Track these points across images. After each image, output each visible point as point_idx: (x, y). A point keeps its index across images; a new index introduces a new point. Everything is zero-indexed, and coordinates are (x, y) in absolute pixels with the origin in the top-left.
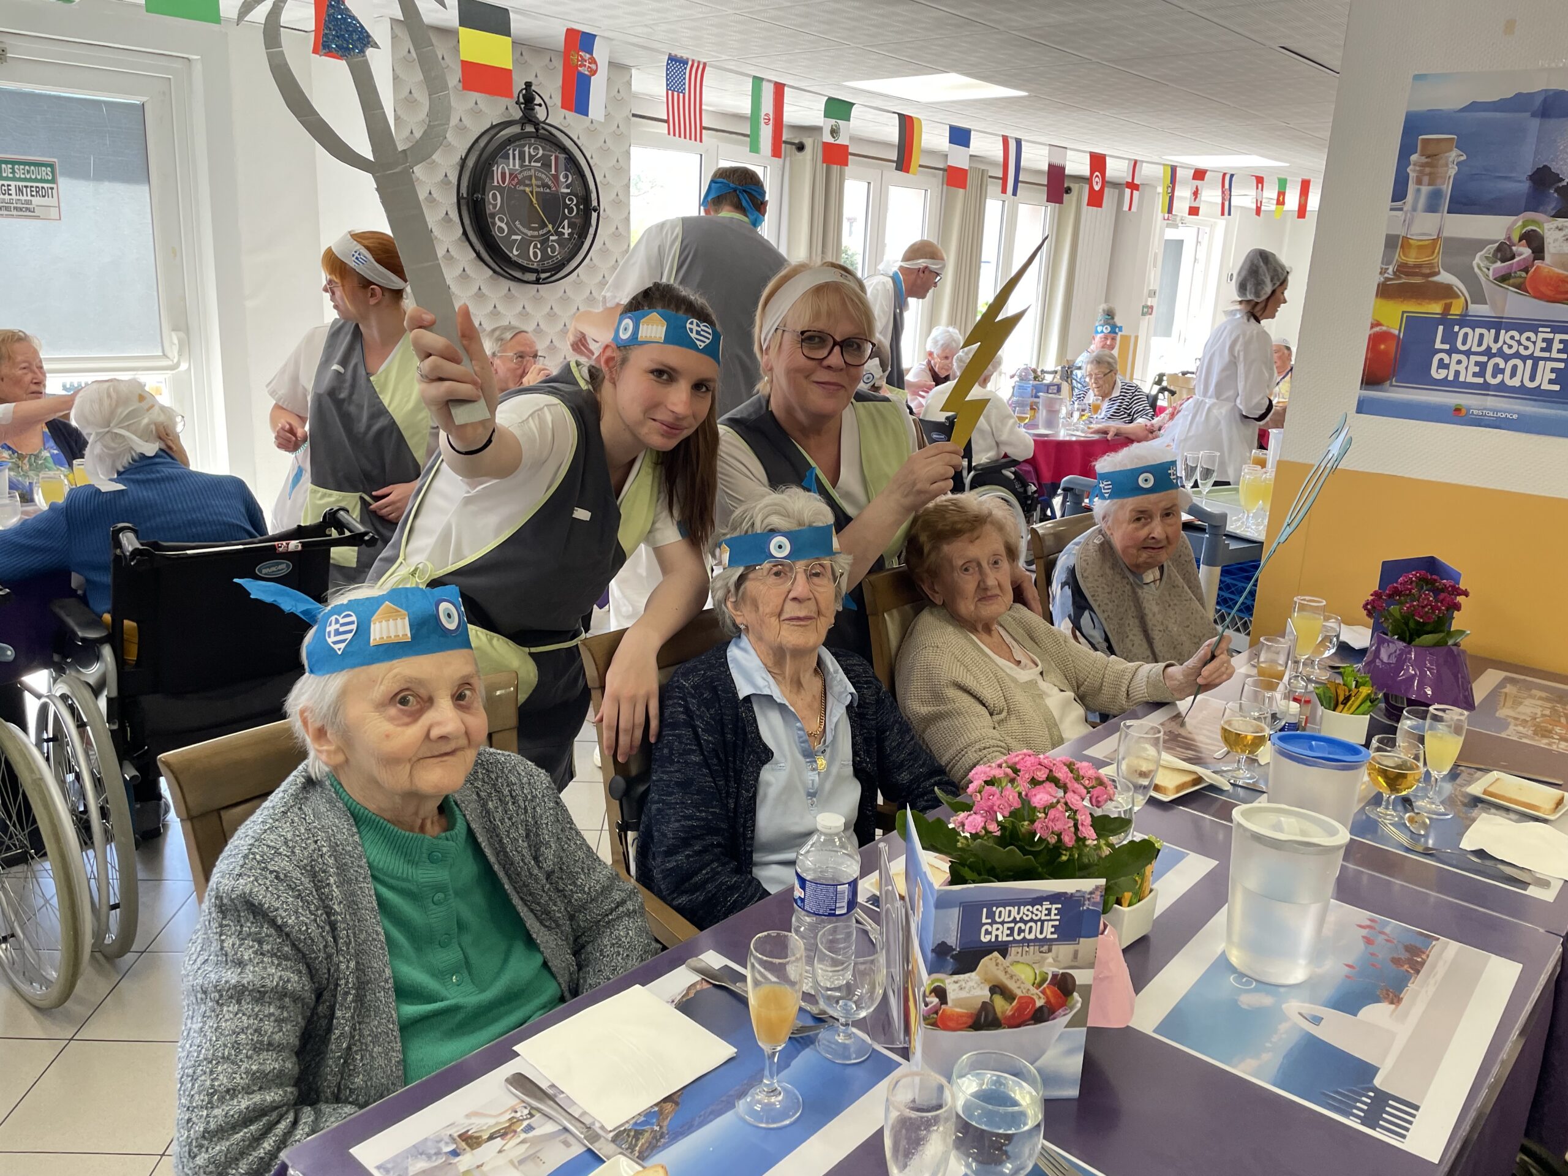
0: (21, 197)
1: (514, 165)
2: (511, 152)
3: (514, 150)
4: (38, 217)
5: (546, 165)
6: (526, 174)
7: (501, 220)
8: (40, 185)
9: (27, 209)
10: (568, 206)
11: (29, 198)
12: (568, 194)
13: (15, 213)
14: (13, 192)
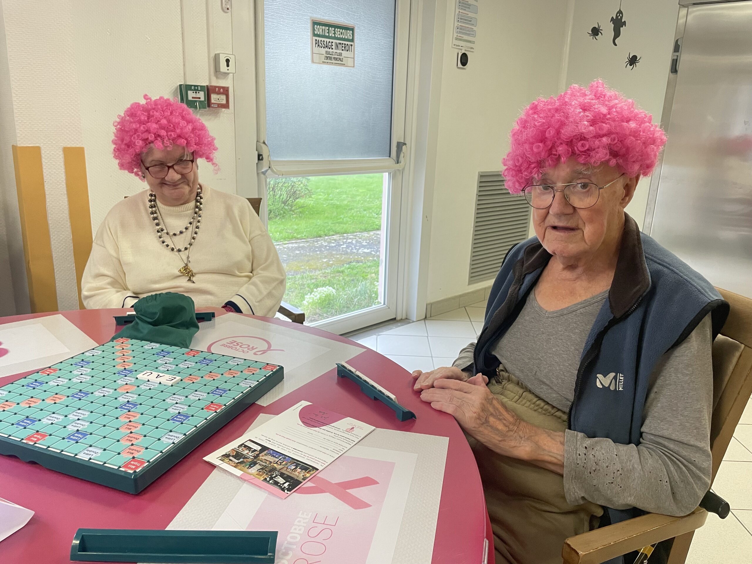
0: (338, 51)
4: (343, 65)
8: (346, 43)
9: (340, 59)
11: (341, 51)
13: (334, 61)
14: (333, 47)
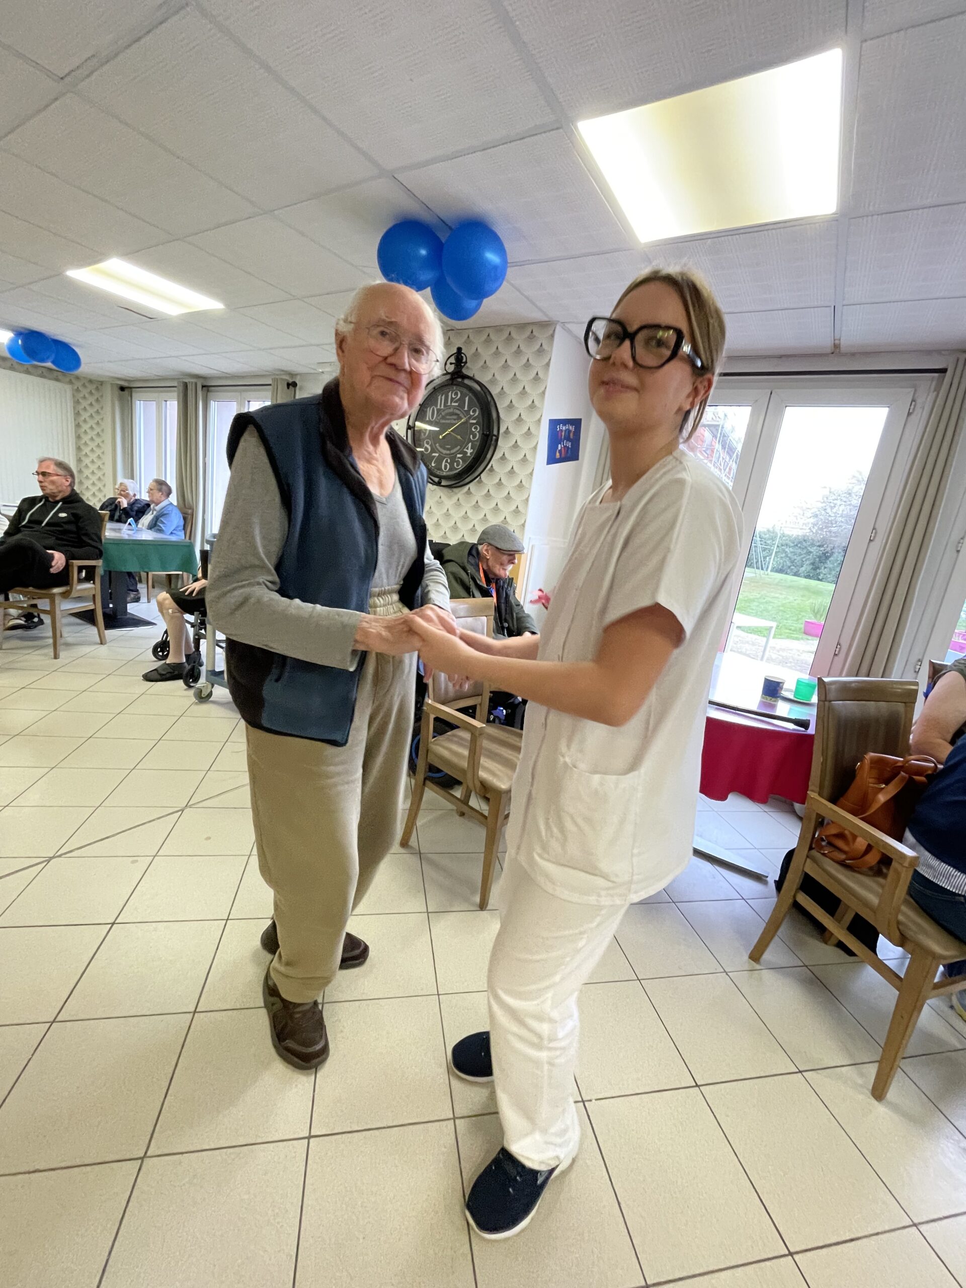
1: (441, 406)
2: (439, 397)
3: (442, 396)
5: (462, 405)
6: (447, 411)
7: (428, 443)
10: (472, 433)
12: (474, 424)
